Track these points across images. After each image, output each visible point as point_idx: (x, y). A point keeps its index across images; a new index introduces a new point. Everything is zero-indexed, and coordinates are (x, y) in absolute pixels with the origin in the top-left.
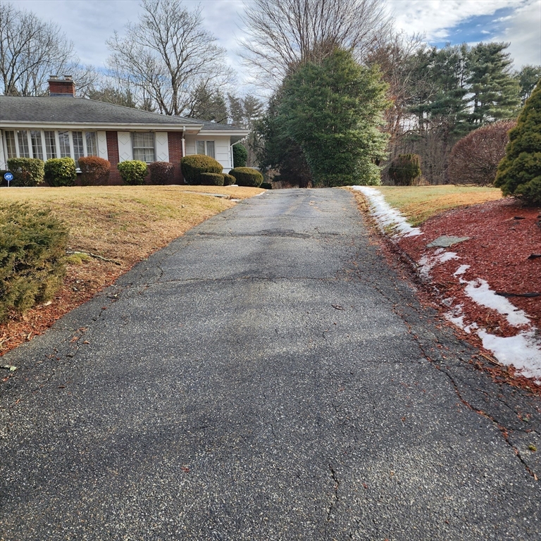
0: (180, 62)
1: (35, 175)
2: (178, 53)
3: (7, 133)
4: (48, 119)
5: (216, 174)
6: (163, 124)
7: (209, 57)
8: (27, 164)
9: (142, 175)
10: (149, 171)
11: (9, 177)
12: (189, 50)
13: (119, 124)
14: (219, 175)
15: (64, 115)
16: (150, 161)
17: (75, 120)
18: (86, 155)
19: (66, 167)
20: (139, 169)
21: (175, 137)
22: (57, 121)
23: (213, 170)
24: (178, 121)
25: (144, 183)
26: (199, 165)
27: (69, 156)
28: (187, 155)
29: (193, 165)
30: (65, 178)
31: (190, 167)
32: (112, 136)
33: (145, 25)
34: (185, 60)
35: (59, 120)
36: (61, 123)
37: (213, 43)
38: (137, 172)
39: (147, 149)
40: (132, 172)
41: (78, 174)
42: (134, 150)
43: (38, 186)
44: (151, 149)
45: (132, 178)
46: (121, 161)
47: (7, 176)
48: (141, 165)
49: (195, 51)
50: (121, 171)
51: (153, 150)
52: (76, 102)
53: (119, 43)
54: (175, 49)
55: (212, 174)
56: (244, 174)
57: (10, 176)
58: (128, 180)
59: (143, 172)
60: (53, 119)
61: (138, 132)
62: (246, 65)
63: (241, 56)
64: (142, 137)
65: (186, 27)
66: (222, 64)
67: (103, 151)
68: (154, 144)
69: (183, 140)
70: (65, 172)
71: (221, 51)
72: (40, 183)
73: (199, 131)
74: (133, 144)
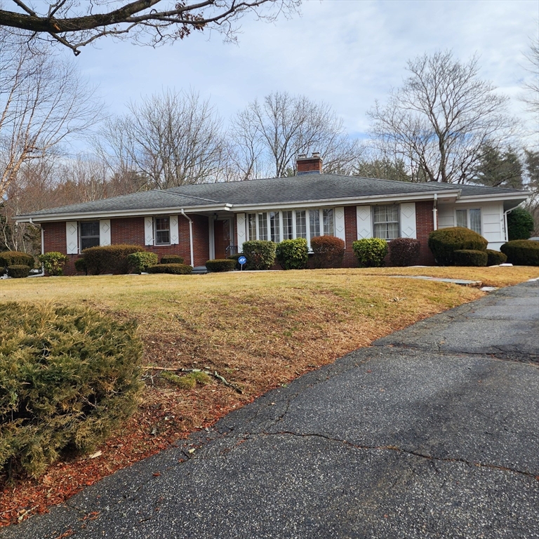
0: (449, 121)
1: (266, 258)
2: (447, 111)
3: (250, 216)
4: (287, 198)
5: (474, 251)
6: (408, 194)
7: (487, 109)
8: (259, 247)
9: (379, 255)
10: (389, 249)
11: (242, 260)
12: (461, 106)
13: (357, 198)
14: (480, 252)
15: (303, 194)
16: (393, 237)
17: (312, 198)
18: (322, 234)
19: (297, 248)
20: (376, 247)
21: (424, 208)
22: (295, 200)
23: (471, 246)
24: (428, 188)
25: (382, 265)
26: (452, 241)
27: (304, 236)
28: (439, 228)
29: (444, 241)
30: (296, 260)
31: (439, 243)
32: (350, 212)
33: (409, 87)
34: (456, 117)
35: (297, 199)
36: (298, 202)
37: (492, 93)
38: (373, 251)
39: (390, 224)
40: (368, 251)
41: (310, 254)
42: (375, 226)
43: (269, 269)
44: (395, 224)
45: (369, 258)
46: (359, 238)
47: (241, 260)
48: (378, 244)
49: (468, 105)
50: (355, 250)
51: (398, 225)
52: (320, 179)
53: (380, 111)
54: (444, 107)
55: (470, 251)
56: (522, 249)
57: (244, 260)
58: (363, 260)
59: (381, 251)
60: (292, 199)
61: (381, 206)
62: (532, 111)
63: (524, 101)
64: (385, 210)
65: (457, 81)
66: (503, 114)
67: (340, 229)
68: (398, 217)
69: (435, 210)
70: (296, 253)
71: (502, 100)
72: (271, 265)
73: (456, 199)
74: (374, 219)
